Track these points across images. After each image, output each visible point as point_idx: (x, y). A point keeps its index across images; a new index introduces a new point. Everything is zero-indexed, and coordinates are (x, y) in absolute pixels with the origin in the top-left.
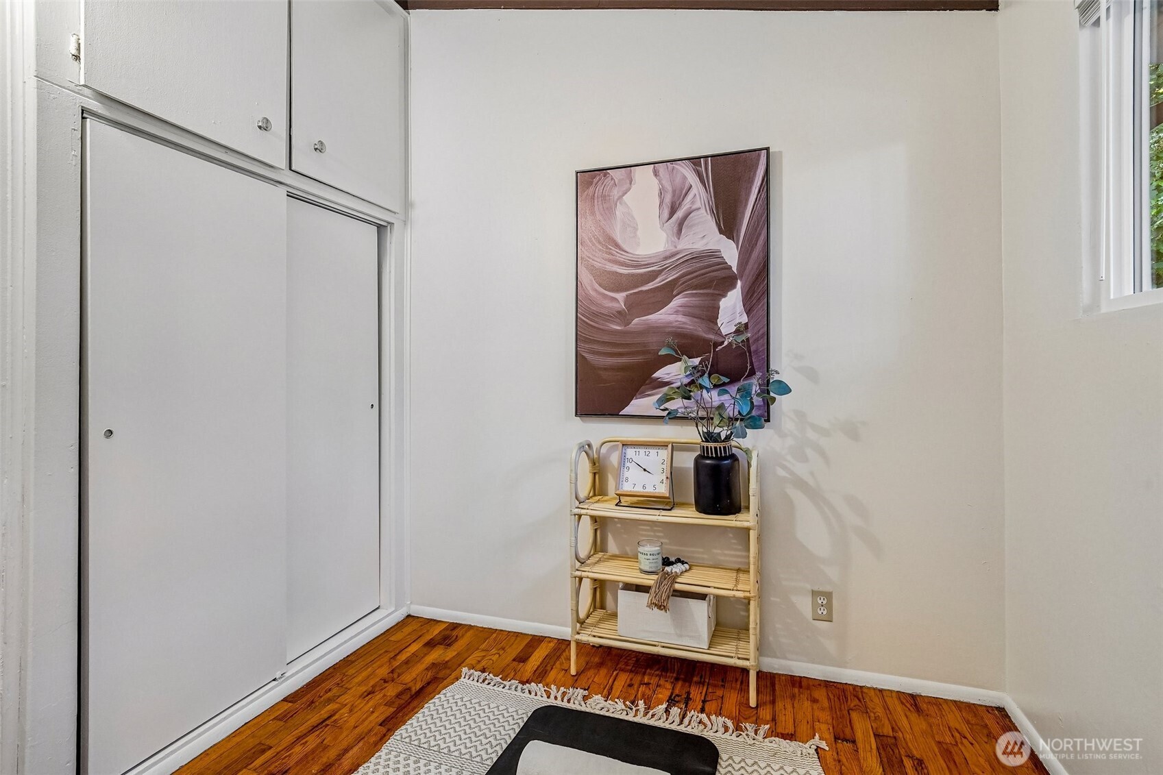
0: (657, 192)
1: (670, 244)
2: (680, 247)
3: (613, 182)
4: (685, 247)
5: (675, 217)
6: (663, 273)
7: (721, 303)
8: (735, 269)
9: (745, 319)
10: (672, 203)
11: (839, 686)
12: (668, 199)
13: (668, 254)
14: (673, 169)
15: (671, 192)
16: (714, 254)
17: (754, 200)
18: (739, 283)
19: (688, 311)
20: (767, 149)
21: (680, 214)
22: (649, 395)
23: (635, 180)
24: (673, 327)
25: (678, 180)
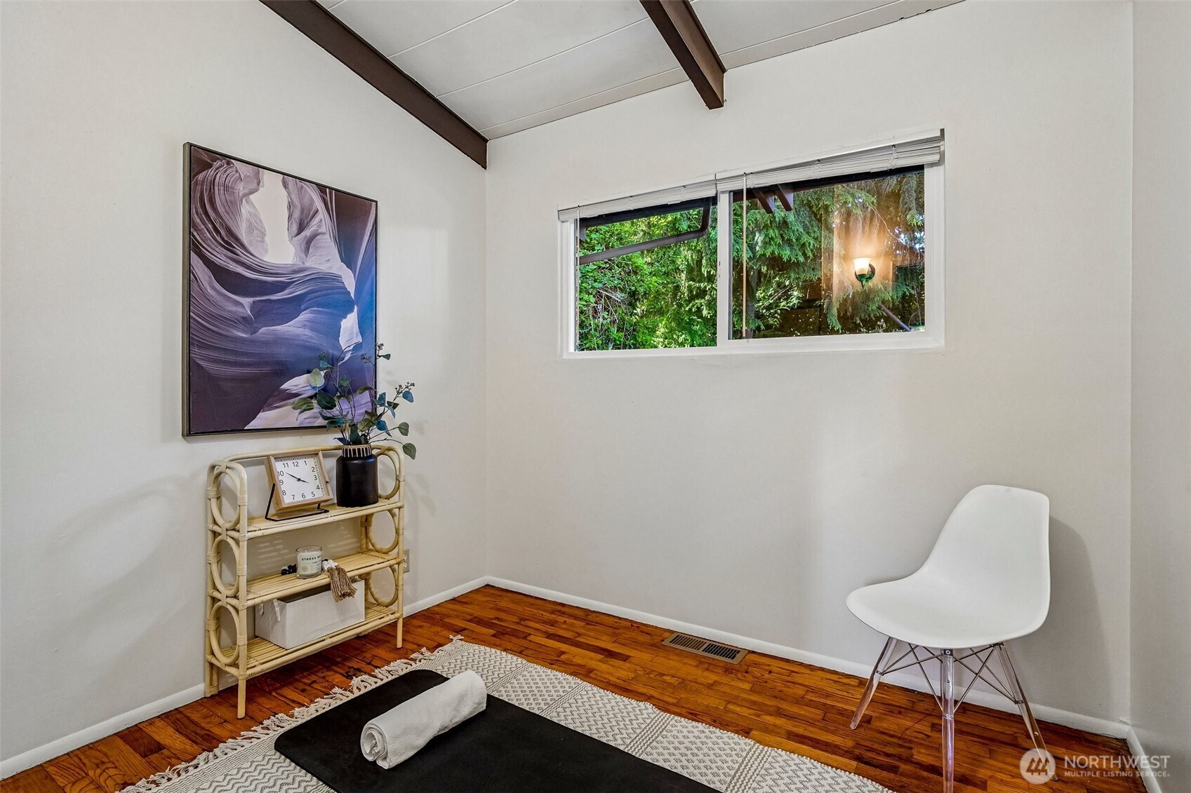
0: (286, 204)
1: (298, 259)
2: (308, 264)
3: (237, 174)
4: (313, 266)
5: (303, 234)
6: (292, 286)
7: (342, 323)
8: (352, 295)
9: (360, 339)
10: (301, 220)
11: (419, 614)
12: (297, 214)
13: (296, 268)
14: (302, 187)
15: (299, 208)
16: (336, 278)
17: (367, 241)
18: (356, 308)
19: (312, 326)
20: (376, 202)
21: (307, 233)
22: (277, 407)
23: (263, 183)
24: (299, 340)
25: (306, 200)
